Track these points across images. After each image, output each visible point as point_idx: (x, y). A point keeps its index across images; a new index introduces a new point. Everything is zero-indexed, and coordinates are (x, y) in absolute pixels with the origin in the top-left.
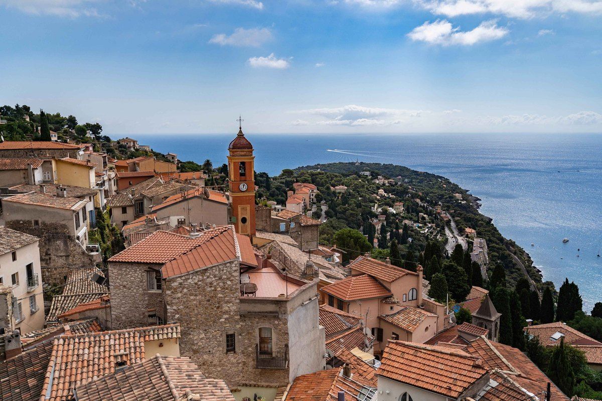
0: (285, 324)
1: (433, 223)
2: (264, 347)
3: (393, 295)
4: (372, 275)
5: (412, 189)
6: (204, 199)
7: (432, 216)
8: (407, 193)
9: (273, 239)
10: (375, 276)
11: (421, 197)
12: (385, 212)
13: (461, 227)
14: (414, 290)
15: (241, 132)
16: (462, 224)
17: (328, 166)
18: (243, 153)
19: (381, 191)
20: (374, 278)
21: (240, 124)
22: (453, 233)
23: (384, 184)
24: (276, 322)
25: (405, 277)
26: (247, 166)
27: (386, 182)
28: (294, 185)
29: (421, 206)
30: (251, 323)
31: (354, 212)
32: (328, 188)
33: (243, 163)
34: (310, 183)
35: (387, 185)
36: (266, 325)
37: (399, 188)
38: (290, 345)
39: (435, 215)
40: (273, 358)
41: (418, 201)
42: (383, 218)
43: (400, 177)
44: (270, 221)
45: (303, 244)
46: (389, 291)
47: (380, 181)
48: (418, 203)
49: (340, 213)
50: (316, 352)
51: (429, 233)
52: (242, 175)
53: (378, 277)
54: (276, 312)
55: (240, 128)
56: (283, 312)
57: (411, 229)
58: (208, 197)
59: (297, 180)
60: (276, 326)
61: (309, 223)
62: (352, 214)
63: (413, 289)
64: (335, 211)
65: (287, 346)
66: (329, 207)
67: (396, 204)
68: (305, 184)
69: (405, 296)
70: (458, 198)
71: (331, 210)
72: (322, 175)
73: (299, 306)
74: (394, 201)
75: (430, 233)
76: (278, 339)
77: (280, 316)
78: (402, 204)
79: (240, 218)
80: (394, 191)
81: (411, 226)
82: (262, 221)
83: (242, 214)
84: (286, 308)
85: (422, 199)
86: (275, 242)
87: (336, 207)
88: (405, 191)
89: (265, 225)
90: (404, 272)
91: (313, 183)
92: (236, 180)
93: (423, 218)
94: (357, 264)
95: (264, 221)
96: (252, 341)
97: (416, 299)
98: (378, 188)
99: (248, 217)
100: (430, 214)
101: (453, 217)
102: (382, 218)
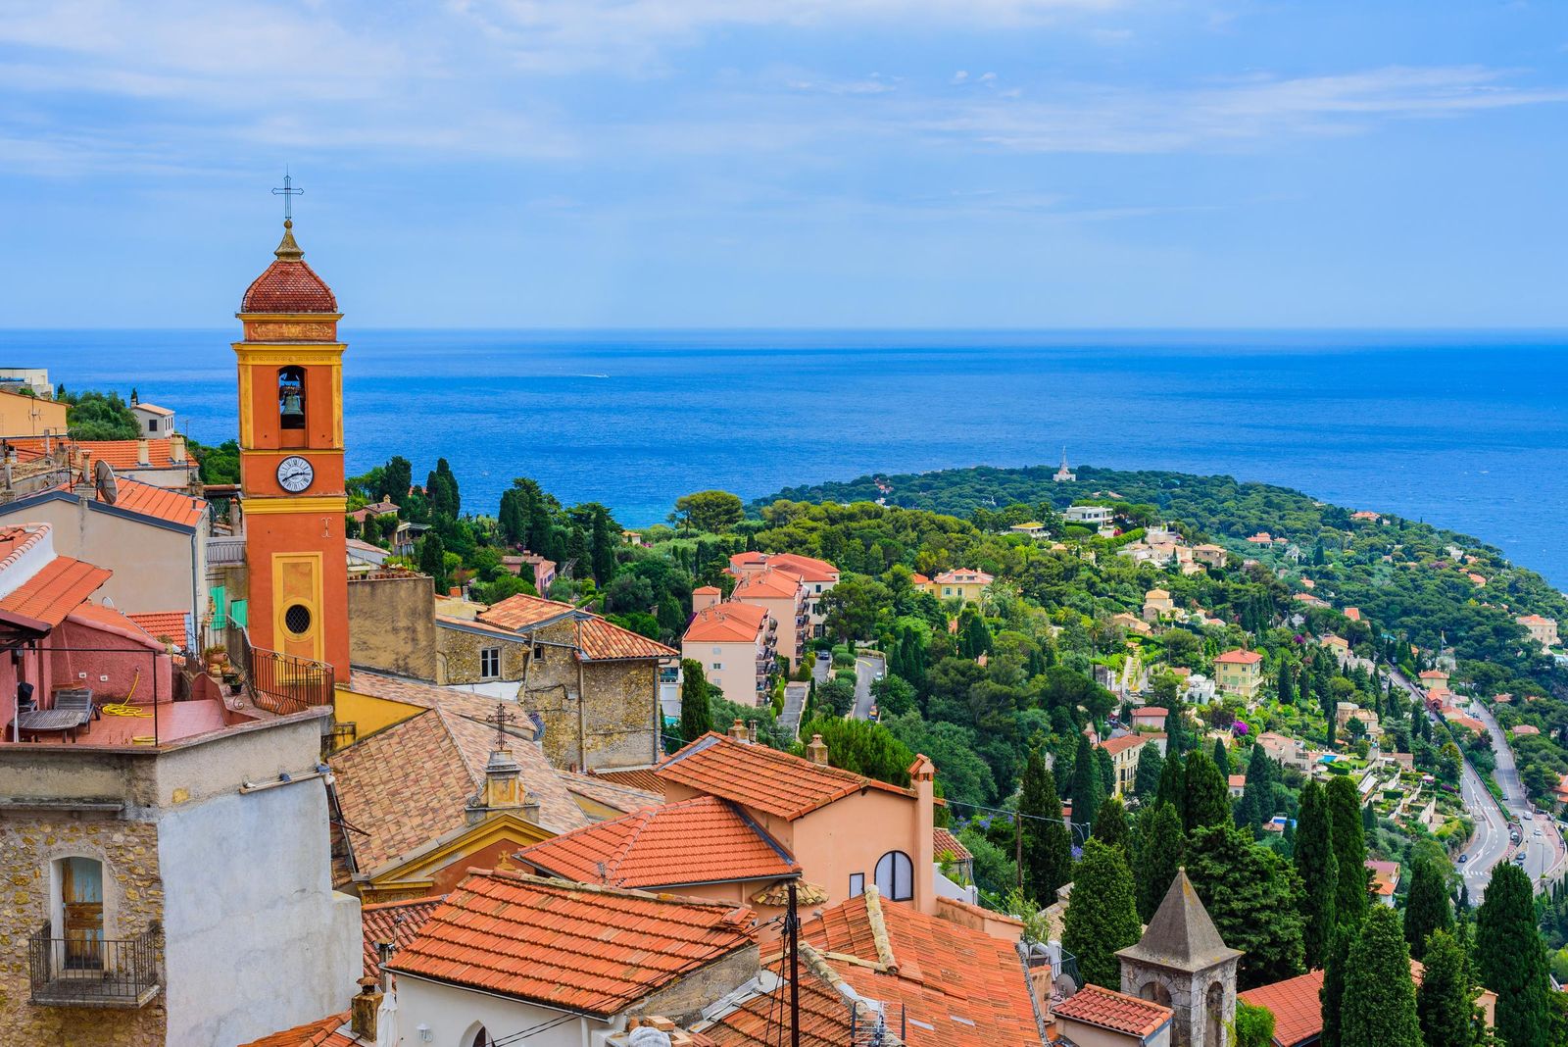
0: (150, 842)
1: (1403, 749)
2: (83, 942)
3: (798, 872)
4: (730, 796)
5: (1319, 592)
6: (94, 505)
7: (1398, 716)
8: (1286, 609)
9: (428, 704)
10: (741, 800)
11: (1350, 627)
12: (1164, 696)
13: (1538, 771)
14: (900, 859)
15: (289, 240)
16: (1546, 758)
17: (926, 487)
18: (294, 331)
19: (1159, 600)
20: (735, 809)
21: (288, 207)
22: (1497, 797)
23: (1172, 569)
24: (118, 838)
25: (858, 799)
26: (312, 383)
27: (1186, 554)
28: (736, 560)
29: (1346, 673)
30: (25, 840)
31: (1006, 689)
32: (898, 582)
33: (294, 372)
34: (811, 553)
35: (1190, 569)
36: (80, 845)
37: (1251, 587)
38: (168, 927)
39: (1416, 711)
40: (107, 977)
41: (1338, 645)
42: (1155, 719)
43: (1263, 538)
44: (430, 631)
45: (587, 742)
46: (787, 855)
47: (1155, 548)
48: (1334, 659)
49: (942, 692)
50: (312, 990)
51: (1380, 798)
52: (290, 422)
53: (750, 803)
54: (117, 800)
55: (288, 225)
56: (142, 801)
57: (1287, 773)
58: (110, 500)
59: (751, 540)
60: (118, 852)
61: (615, 653)
62: (994, 698)
63: (893, 853)
64: (916, 681)
65: (156, 929)
66: (893, 667)
67: (1226, 657)
68: (787, 558)
69: (857, 880)
70: (1536, 635)
71: (897, 679)
72: (873, 522)
73: (226, 791)
74: (1217, 644)
75: (1388, 795)
76: (126, 903)
77: (131, 815)
78: (1255, 656)
79: (280, 607)
80: (1220, 596)
81: (1293, 760)
82: (395, 630)
83: (289, 590)
84: (152, 781)
85: (1354, 637)
86: (431, 715)
87: (928, 665)
88: (1277, 602)
89: (409, 648)
90: (852, 780)
91: (828, 555)
92: (263, 444)
93: (1356, 727)
94: (688, 764)
95: (403, 634)
96: (29, 909)
97: (911, 898)
98: (1146, 583)
99: (315, 607)
100: (1391, 706)
101: (1505, 723)
102: (1148, 722)
